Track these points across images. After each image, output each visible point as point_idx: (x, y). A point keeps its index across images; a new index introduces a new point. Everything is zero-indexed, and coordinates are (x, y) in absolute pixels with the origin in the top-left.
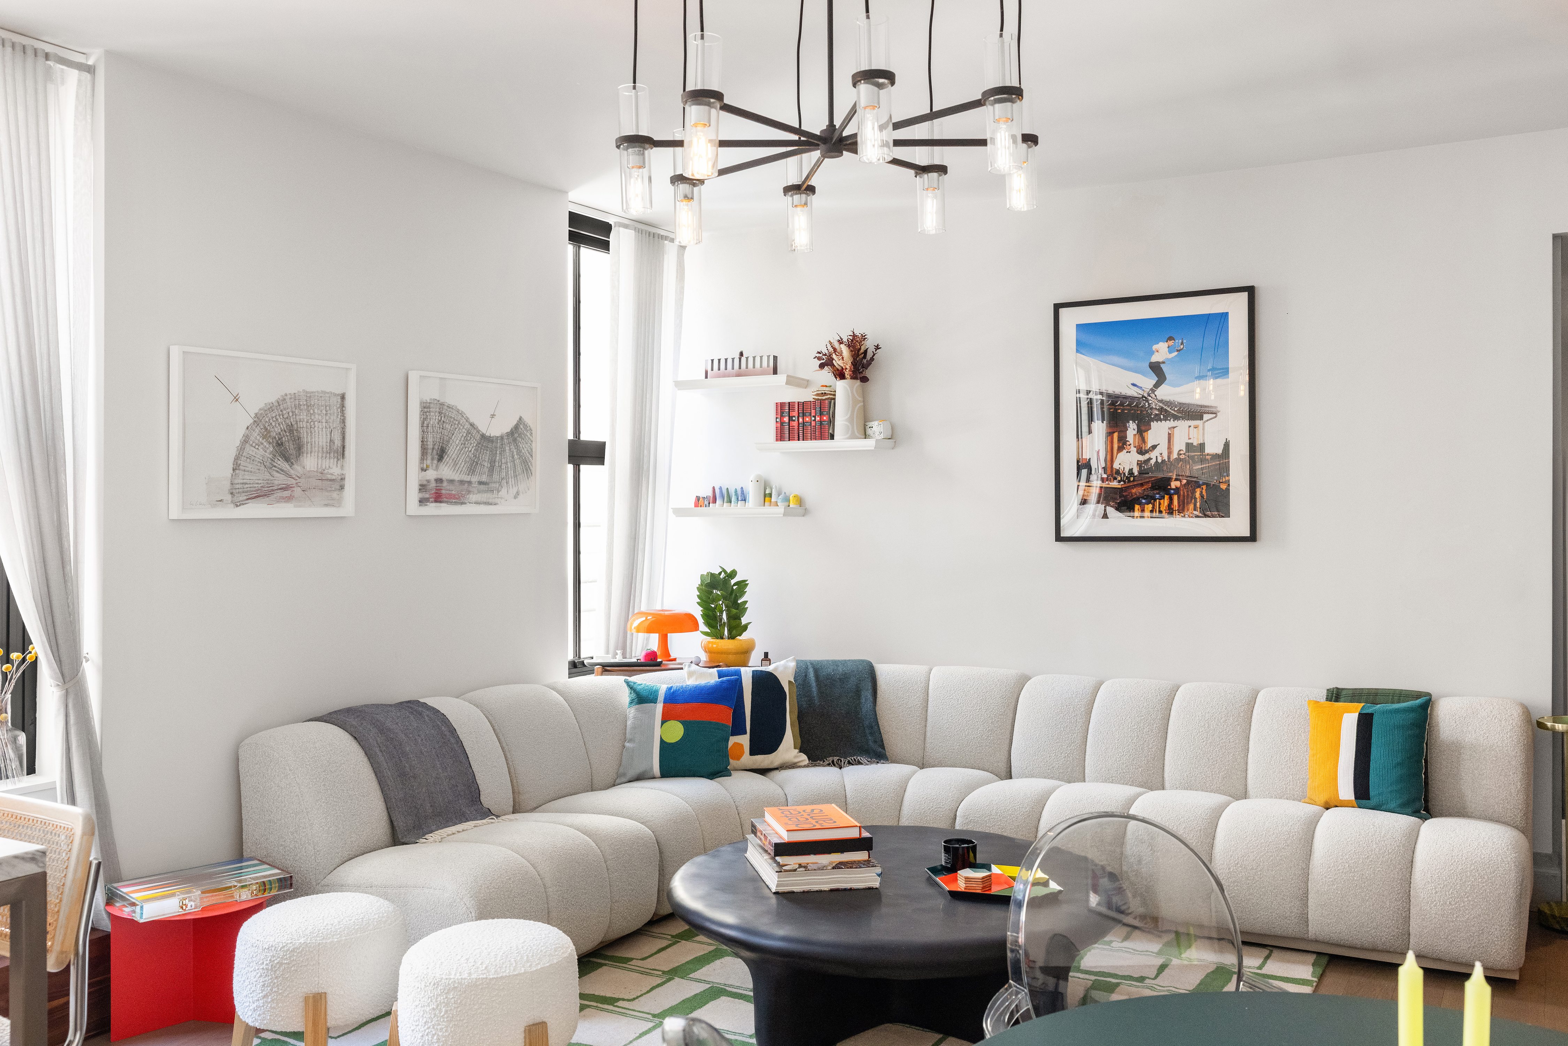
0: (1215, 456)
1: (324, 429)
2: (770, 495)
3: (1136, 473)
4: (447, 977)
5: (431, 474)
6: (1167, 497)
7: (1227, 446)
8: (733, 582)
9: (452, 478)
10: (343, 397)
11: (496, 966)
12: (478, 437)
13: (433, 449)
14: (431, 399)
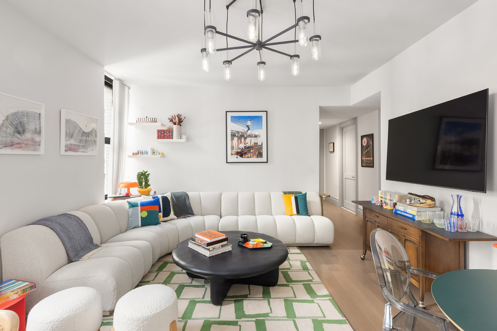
0: (260, 145)
1: (33, 124)
2: (154, 152)
3: (244, 149)
4: (142, 316)
5: (69, 142)
6: (250, 154)
7: (262, 143)
8: (146, 174)
9: (74, 144)
10: (40, 114)
11: (159, 307)
12: (82, 132)
13: (69, 134)
14: (68, 119)
